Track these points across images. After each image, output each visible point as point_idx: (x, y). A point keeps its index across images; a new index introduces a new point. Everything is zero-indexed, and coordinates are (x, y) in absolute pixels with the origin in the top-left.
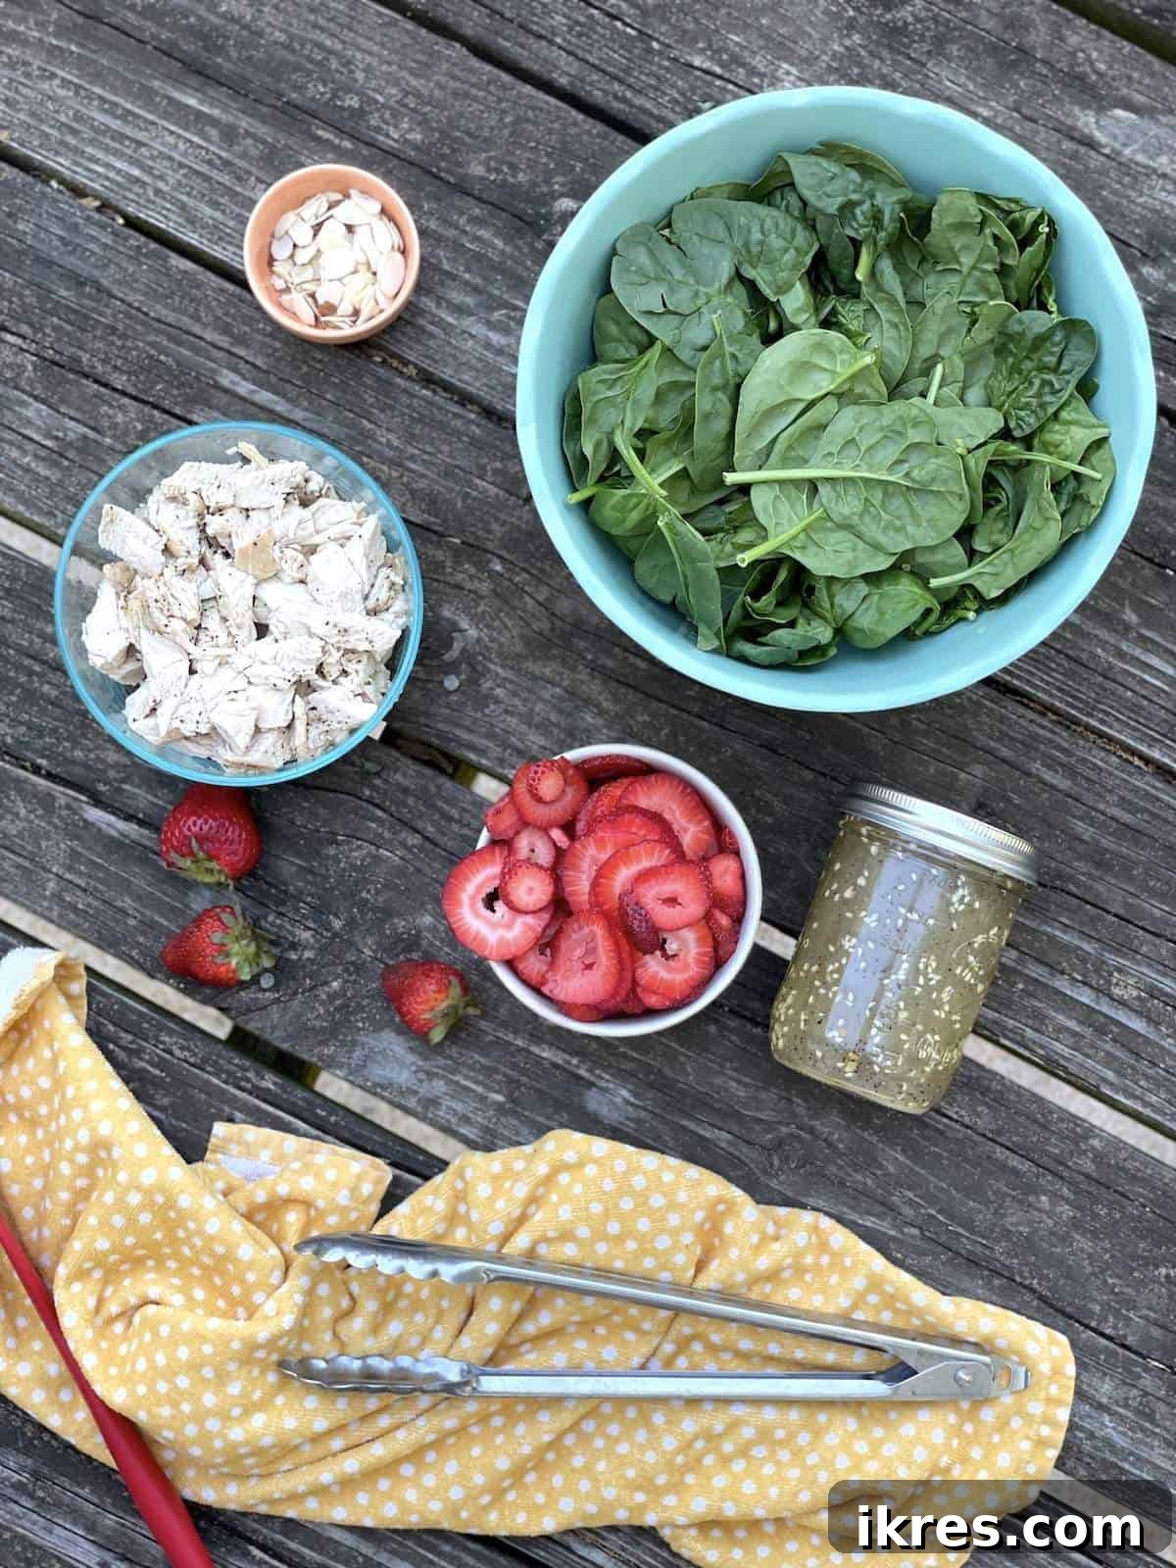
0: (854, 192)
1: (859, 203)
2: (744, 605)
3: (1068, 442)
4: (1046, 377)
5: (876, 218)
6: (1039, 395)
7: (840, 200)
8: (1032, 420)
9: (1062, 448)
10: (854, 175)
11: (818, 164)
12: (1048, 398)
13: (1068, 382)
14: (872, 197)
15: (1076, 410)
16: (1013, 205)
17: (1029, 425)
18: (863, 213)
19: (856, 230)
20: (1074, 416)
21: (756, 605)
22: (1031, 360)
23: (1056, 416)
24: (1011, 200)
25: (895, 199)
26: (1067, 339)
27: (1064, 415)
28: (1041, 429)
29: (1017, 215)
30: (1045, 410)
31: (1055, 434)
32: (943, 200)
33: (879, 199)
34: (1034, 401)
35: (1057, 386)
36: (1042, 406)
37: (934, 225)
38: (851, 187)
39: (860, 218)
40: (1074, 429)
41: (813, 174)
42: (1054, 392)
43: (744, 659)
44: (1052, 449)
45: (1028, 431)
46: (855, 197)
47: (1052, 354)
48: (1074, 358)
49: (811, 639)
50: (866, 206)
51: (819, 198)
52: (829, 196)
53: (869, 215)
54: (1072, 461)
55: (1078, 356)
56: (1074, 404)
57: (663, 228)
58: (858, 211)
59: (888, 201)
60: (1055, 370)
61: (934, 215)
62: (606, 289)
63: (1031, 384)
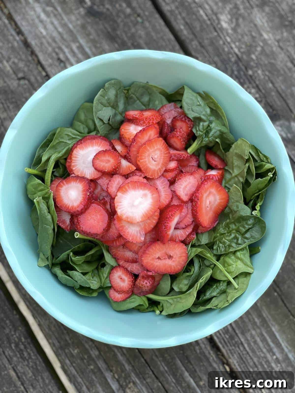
0: (204, 115)
1: (204, 121)
2: (68, 255)
3: (234, 266)
4: (237, 235)
5: (208, 131)
6: (230, 241)
7: (197, 115)
8: (223, 250)
9: (230, 267)
10: (208, 110)
11: (197, 98)
12: (234, 245)
13: (245, 242)
14: (211, 122)
15: (244, 255)
16: (265, 159)
17: (221, 251)
18: (203, 125)
19: (197, 131)
20: (242, 257)
21: (73, 258)
22: (236, 225)
23: (234, 253)
24: (265, 156)
25: (219, 128)
26: (254, 225)
27: (238, 254)
28: (226, 254)
29: (264, 163)
30: (229, 249)
31: (231, 260)
32: (239, 142)
33: (213, 125)
34: (228, 243)
35: (240, 241)
36: (230, 246)
37: (231, 150)
38: (204, 113)
39: (201, 127)
40: (239, 262)
41: (192, 99)
42: (237, 244)
43: (55, 276)
44: (226, 265)
45: (219, 253)
46: (203, 117)
47: (244, 227)
48: (253, 234)
49: (88, 283)
50: (206, 124)
51: (188, 109)
52: (193, 111)
53: (205, 127)
54: (231, 275)
55: (255, 234)
56: (245, 252)
57: (125, 90)
58: (201, 124)
59: (216, 127)
60: (243, 235)
61: (233, 146)
62: (91, 100)
63: (231, 235)
